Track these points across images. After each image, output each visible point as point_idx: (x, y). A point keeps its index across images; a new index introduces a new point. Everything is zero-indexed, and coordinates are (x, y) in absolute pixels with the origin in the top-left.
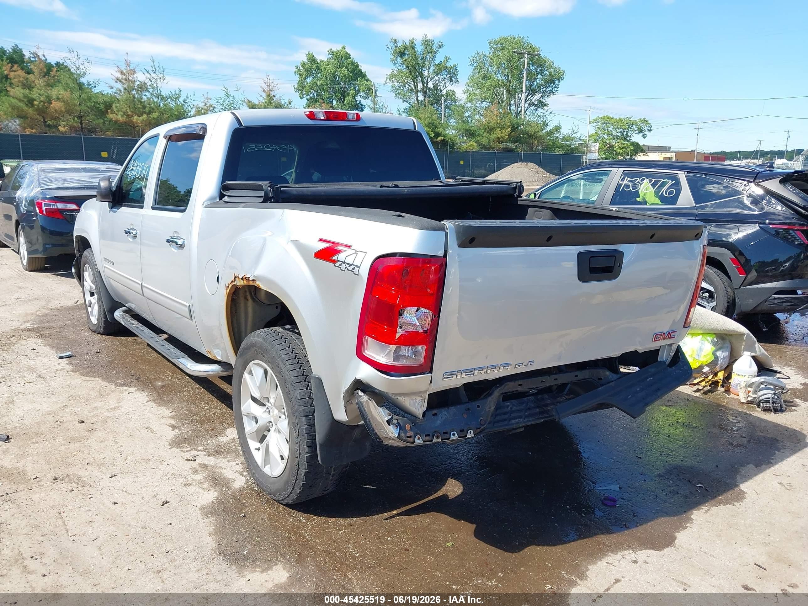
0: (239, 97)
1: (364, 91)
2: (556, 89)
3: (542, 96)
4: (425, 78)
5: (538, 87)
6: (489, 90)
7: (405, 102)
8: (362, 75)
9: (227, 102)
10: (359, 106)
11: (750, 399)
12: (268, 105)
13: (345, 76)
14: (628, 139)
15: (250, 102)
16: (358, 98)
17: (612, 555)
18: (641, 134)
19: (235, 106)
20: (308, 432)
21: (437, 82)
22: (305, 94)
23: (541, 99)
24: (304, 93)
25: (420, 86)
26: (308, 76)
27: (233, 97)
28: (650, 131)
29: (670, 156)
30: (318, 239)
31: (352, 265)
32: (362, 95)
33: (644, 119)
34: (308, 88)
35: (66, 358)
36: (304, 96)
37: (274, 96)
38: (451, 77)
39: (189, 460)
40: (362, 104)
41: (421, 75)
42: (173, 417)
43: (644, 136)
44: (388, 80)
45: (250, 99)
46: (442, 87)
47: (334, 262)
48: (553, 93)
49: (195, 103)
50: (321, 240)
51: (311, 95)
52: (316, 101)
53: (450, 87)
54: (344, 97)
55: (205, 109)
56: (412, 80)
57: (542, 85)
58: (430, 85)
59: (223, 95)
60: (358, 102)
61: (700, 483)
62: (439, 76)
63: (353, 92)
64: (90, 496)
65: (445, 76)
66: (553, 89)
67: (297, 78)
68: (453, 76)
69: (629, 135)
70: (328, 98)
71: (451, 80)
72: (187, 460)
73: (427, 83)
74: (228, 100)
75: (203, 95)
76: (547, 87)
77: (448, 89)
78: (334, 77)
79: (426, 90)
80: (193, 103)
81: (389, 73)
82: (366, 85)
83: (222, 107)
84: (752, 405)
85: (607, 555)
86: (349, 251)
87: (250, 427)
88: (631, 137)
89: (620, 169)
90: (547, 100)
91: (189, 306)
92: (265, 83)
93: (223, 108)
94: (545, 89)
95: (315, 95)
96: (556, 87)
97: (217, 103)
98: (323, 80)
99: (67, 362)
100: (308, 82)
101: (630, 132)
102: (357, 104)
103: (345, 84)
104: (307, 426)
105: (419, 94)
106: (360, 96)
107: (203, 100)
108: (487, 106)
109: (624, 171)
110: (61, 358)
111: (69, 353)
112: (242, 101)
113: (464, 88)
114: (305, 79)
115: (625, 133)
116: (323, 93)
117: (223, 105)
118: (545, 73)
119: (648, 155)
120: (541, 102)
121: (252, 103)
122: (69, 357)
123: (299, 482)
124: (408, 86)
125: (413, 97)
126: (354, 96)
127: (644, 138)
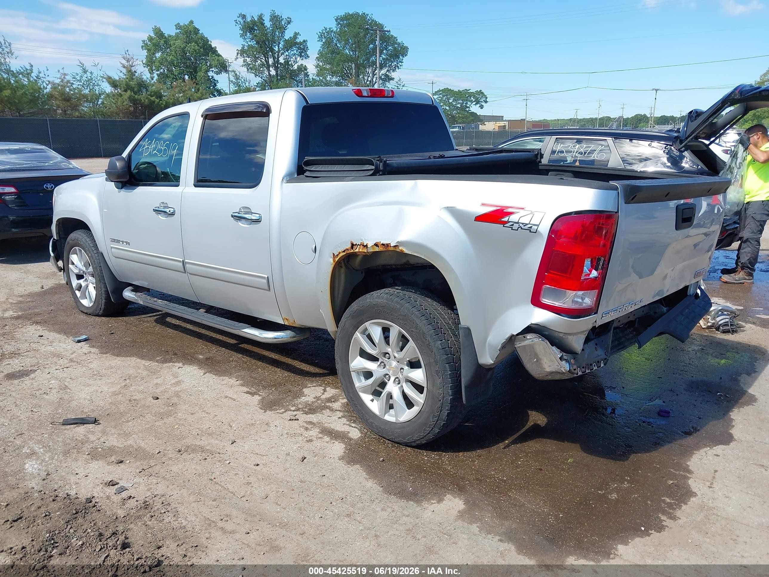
0: (97, 73)
1: (217, 66)
2: (400, 64)
3: (388, 71)
4: (275, 53)
5: (384, 62)
6: (338, 65)
7: (258, 77)
8: (214, 51)
9: (84, 78)
10: (211, 82)
11: (709, 324)
12: (129, 81)
13: (196, 51)
14: (467, 109)
15: (110, 78)
16: (210, 74)
17: (697, 452)
18: (478, 105)
19: (94, 82)
20: (451, 377)
21: (288, 57)
22: (154, 70)
23: (387, 73)
24: (154, 68)
25: (271, 61)
26: (157, 51)
27: (91, 73)
28: (486, 102)
29: (504, 125)
30: (480, 203)
31: (529, 224)
32: (214, 70)
33: (481, 91)
34: (157, 64)
35: (83, 341)
36: (154, 72)
37: (135, 72)
38: (301, 53)
39: (293, 420)
40: (214, 79)
41: (272, 50)
42: (242, 385)
43: (482, 107)
44: (239, 55)
45: (110, 75)
46: (292, 62)
47: (504, 223)
48: (398, 67)
49: (51, 79)
50: (483, 205)
51: (162, 71)
52: (168, 77)
53: (300, 62)
54: (196, 72)
55: (62, 86)
56: (264, 55)
57: (387, 59)
58: (281, 60)
59: (79, 71)
60: (210, 77)
61: (719, 392)
62: (289, 52)
63: (204, 67)
64: (228, 462)
65: (295, 52)
66: (397, 64)
67: (145, 52)
68: (303, 51)
69: (468, 106)
70: (179, 74)
71: (301, 56)
72: (290, 420)
73: (278, 58)
74: (85, 76)
75: (59, 71)
76: (392, 62)
77: (299, 64)
78: (184, 52)
79: (278, 65)
80: (48, 80)
81: (240, 49)
82: (218, 60)
83: (79, 84)
84: (712, 330)
85: (694, 453)
86: (522, 213)
87: (359, 383)
88: (469, 108)
89: (552, 137)
90: (393, 75)
91: (268, 277)
92: (124, 58)
93: (81, 84)
94: (390, 63)
95: (166, 70)
96: (400, 62)
97: (74, 80)
98: (173, 56)
99: (88, 345)
100: (158, 57)
101: (469, 103)
102: (209, 79)
103: (196, 60)
104: (450, 372)
105: (271, 69)
106: (213, 71)
107: (59, 76)
108: (337, 80)
109: (557, 138)
110: (79, 341)
111: (84, 337)
112: (102, 77)
113: (315, 63)
114: (154, 54)
115: (464, 104)
116: (174, 69)
117: (80, 81)
118: (389, 48)
119: (485, 125)
120: (386, 75)
121: (112, 79)
122: (85, 340)
123: (440, 423)
124: (259, 61)
125: (265, 72)
126: (208, 71)
127: (482, 108)
